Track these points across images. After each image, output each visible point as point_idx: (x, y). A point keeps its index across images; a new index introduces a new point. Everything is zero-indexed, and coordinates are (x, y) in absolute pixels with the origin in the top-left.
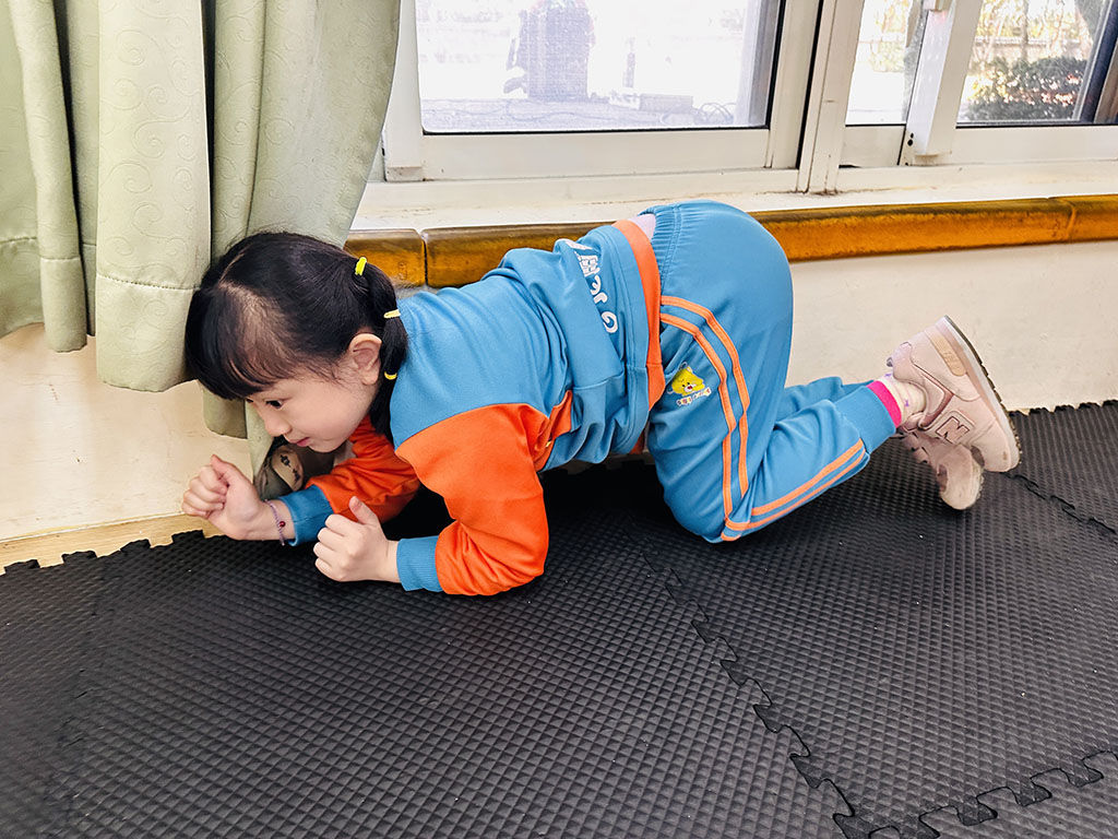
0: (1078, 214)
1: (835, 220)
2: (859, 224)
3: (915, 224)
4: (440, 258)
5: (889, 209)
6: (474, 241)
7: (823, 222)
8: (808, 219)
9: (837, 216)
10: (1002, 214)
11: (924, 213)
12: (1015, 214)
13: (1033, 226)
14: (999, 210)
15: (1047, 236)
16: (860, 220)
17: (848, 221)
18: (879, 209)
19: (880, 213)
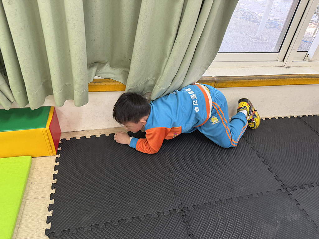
1: (291, 78)
2: (296, 80)
4: (218, 84)
5: (302, 76)
6: (225, 81)
7: (289, 79)
8: (286, 78)
9: (292, 77)
11: (309, 77)
16: (296, 79)
17: (294, 79)
18: (300, 75)
19: (300, 77)
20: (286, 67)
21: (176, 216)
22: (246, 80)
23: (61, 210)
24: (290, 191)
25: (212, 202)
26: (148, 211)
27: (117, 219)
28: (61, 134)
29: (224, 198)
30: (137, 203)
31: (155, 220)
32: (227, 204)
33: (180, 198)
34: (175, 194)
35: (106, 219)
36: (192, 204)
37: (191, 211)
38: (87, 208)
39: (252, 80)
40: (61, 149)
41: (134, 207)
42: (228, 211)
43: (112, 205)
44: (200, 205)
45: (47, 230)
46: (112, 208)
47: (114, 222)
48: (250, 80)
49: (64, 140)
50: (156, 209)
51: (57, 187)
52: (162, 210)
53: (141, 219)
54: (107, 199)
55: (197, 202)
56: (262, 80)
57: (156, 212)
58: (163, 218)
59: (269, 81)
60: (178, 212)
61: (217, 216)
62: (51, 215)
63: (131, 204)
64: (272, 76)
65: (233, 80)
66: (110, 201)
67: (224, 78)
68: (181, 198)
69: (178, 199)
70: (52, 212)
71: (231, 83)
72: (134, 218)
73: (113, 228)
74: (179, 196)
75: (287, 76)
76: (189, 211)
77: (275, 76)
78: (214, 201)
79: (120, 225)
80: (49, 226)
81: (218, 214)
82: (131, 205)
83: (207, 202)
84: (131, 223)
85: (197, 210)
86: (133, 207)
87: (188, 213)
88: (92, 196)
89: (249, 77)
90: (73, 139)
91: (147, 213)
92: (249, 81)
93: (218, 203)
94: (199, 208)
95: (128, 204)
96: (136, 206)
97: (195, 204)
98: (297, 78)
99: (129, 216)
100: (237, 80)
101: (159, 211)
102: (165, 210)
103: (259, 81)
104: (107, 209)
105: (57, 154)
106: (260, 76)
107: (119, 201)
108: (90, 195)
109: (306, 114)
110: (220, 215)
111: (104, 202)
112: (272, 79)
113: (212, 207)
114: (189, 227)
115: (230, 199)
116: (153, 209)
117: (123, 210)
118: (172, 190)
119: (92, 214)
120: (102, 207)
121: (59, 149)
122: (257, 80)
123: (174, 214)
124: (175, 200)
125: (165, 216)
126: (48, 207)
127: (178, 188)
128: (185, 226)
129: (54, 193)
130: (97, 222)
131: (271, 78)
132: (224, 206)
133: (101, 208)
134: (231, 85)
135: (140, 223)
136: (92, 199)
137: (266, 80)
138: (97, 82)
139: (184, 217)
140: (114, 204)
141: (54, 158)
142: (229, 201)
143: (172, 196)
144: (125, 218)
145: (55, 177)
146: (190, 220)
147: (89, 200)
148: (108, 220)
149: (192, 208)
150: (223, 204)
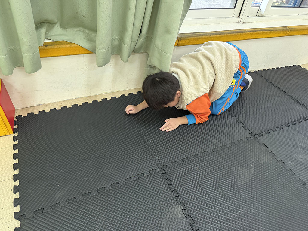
0: (290, 31)
1: (249, 33)
2: (253, 34)
3: (262, 33)
4: (181, 41)
5: (258, 30)
6: (187, 37)
7: (247, 33)
8: (244, 32)
9: (249, 31)
10: (277, 31)
11: (264, 31)
12: (280, 31)
13: (282, 33)
14: (277, 30)
15: (284, 35)
17: (251, 33)
18: (256, 29)
19: (256, 31)
20: (242, 23)
21: (157, 175)
22: (208, 35)
23: (29, 189)
24: (258, 137)
25: (189, 157)
26: (127, 175)
27: (95, 188)
28: (15, 111)
29: (200, 152)
30: (114, 169)
31: (136, 182)
32: (204, 157)
33: (157, 157)
34: (152, 155)
35: (83, 190)
36: (170, 162)
37: (170, 168)
38: (60, 183)
39: (214, 36)
40: (18, 126)
41: (112, 173)
42: (205, 162)
43: (88, 176)
44: (178, 161)
45: (15, 213)
46: (88, 179)
47: (92, 192)
48: (212, 36)
49: (19, 117)
50: (136, 172)
51: (20, 167)
52: (141, 172)
53: (121, 184)
54: (80, 170)
55: (175, 159)
56: (222, 35)
57: (136, 174)
58: (144, 179)
59: (229, 36)
60: (157, 171)
61: (196, 169)
62: (18, 197)
63: (108, 171)
64: (232, 31)
65: (196, 36)
66: (85, 172)
67: (187, 35)
68: (159, 157)
69: (156, 159)
70: (18, 194)
71: (194, 39)
72: (114, 184)
73: (92, 198)
74: (157, 156)
75: (244, 30)
76: (168, 168)
77: (234, 31)
78: (191, 156)
79: (99, 194)
80: (17, 209)
81: (197, 167)
82: (108, 173)
83: (184, 157)
84: (111, 189)
85: (176, 166)
86: (110, 174)
87: (168, 171)
88: (63, 170)
89: (210, 33)
90: (31, 115)
91: (126, 177)
92: (210, 36)
93: (194, 157)
94: (177, 164)
95: (105, 171)
96: (114, 173)
97: (173, 161)
98: (253, 32)
99: (107, 183)
100: (200, 36)
101: (138, 173)
102: (144, 171)
103: (220, 37)
104: (83, 180)
105: (14, 132)
106: (220, 32)
107: (94, 171)
108: (61, 170)
109: (262, 69)
110: (199, 168)
111: (77, 174)
112: (232, 34)
113: (189, 161)
114: (171, 184)
115: (205, 152)
116: (132, 172)
117: (100, 179)
118: (148, 151)
119: (66, 188)
120: (77, 179)
121: (16, 127)
122: (217, 35)
123: (154, 174)
124: (153, 160)
125: (145, 177)
126: (13, 190)
127: (154, 149)
128: (167, 183)
129: (17, 174)
130: (74, 195)
131: (231, 32)
132: (201, 159)
133: (75, 181)
134: (194, 42)
135: (120, 188)
136: (64, 173)
137: (226, 35)
138: (49, 45)
139: (165, 175)
140: (89, 174)
141: (11, 137)
142: (205, 153)
143: (150, 157)
144: (104, 186)
145: (15, 157)
146: (171, 176)
147: (60, 174)
148: (85, 192)
149: (171, 165)
150: (200, 157)
